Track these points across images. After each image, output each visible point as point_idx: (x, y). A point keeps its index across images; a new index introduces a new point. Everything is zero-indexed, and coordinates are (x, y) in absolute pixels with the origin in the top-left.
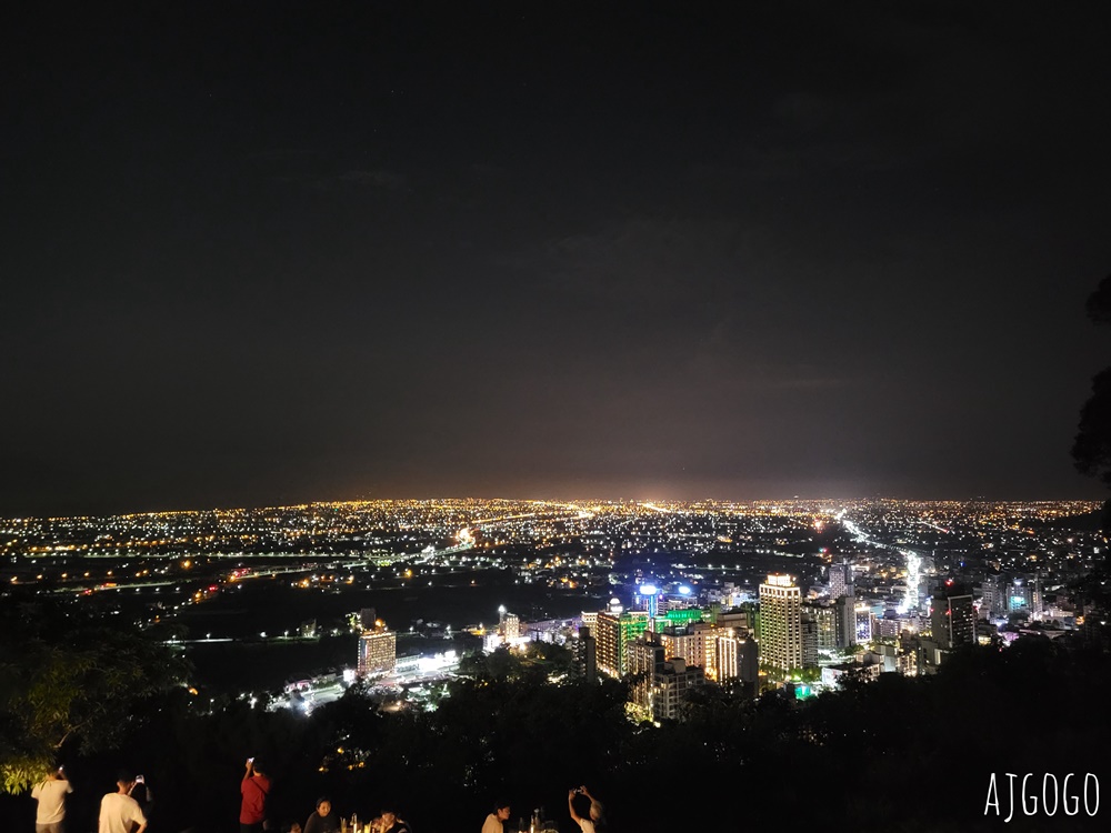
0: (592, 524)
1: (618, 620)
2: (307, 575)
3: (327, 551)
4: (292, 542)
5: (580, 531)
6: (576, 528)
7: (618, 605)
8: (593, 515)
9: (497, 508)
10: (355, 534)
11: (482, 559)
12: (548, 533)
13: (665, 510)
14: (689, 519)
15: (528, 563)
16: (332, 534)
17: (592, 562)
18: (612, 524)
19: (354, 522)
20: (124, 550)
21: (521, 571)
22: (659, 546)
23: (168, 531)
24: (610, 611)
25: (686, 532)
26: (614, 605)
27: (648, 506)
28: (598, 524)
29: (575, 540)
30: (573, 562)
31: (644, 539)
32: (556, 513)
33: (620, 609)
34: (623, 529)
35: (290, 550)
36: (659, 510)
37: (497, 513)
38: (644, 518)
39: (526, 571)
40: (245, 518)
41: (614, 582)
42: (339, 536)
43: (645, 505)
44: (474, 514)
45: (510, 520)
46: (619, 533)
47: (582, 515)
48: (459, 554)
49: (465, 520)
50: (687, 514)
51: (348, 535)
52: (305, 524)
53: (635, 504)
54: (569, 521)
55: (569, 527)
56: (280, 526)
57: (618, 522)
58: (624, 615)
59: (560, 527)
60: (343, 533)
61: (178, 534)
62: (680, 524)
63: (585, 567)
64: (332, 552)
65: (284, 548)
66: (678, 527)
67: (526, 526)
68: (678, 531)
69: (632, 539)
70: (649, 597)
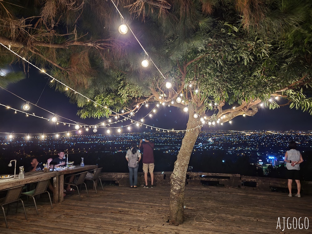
0: (250, 137)
1: (262, 166)
2: (167, 150)
3: (172, 144)
4: (163, 141)
5: (246, 139)
6: (245, 138)
7: (261, 162)
8: (250, 135)
9: (220, 132)
10: (179, 139)
11: (216, 147)
12: (236, 140)
13: (275, 133)
14: (284, 136)
15: (230, 148)
16: (173, 139)
17: (251, 149)
18: (257, 137)
19: (179, 136)
20: (123, 142)
21: (228, 151)
22: (274, 144)
23: (133, 138)
24: (259, 163)
25: (283, 140)
26: (260, 162)
27: (269, 132)
28: (252, 137)
29: (245, 142)
30: (245, 149)
31: (268, 142)
32: (238, 134)
33: (262, 163)
34: (261, 139)
35: (163, 143)
36: (273, 133)
37: (220, 134)
38: (268, 136)
39: (230, 151)
40: (151, 135)
41: (259, 155)
42: (175, 140)
43: (268, 132)
44: (213, 134)
45: (224, 136)
46: (260, 140)
47: (247, 134)
48: (209, 145)
49: (210, 136)
50: (283, 134)
51: (177, 139)
52: (166, 136)
53: (264, 131)
54: (243, 136)
55: (243, 138)
56: (160, 137)
57: (259, 137)
58: (264, 165)
59: (240, 138)
60: (176, 139)
61: (135, 138)
62: (281, 137)
63: (248, 150)
64: (174, 144)
65: (161, 142)
66: (280, 139)
67: (229, 138)
68: (280, 140)
69: (264, 142)
70: (272, 160)
